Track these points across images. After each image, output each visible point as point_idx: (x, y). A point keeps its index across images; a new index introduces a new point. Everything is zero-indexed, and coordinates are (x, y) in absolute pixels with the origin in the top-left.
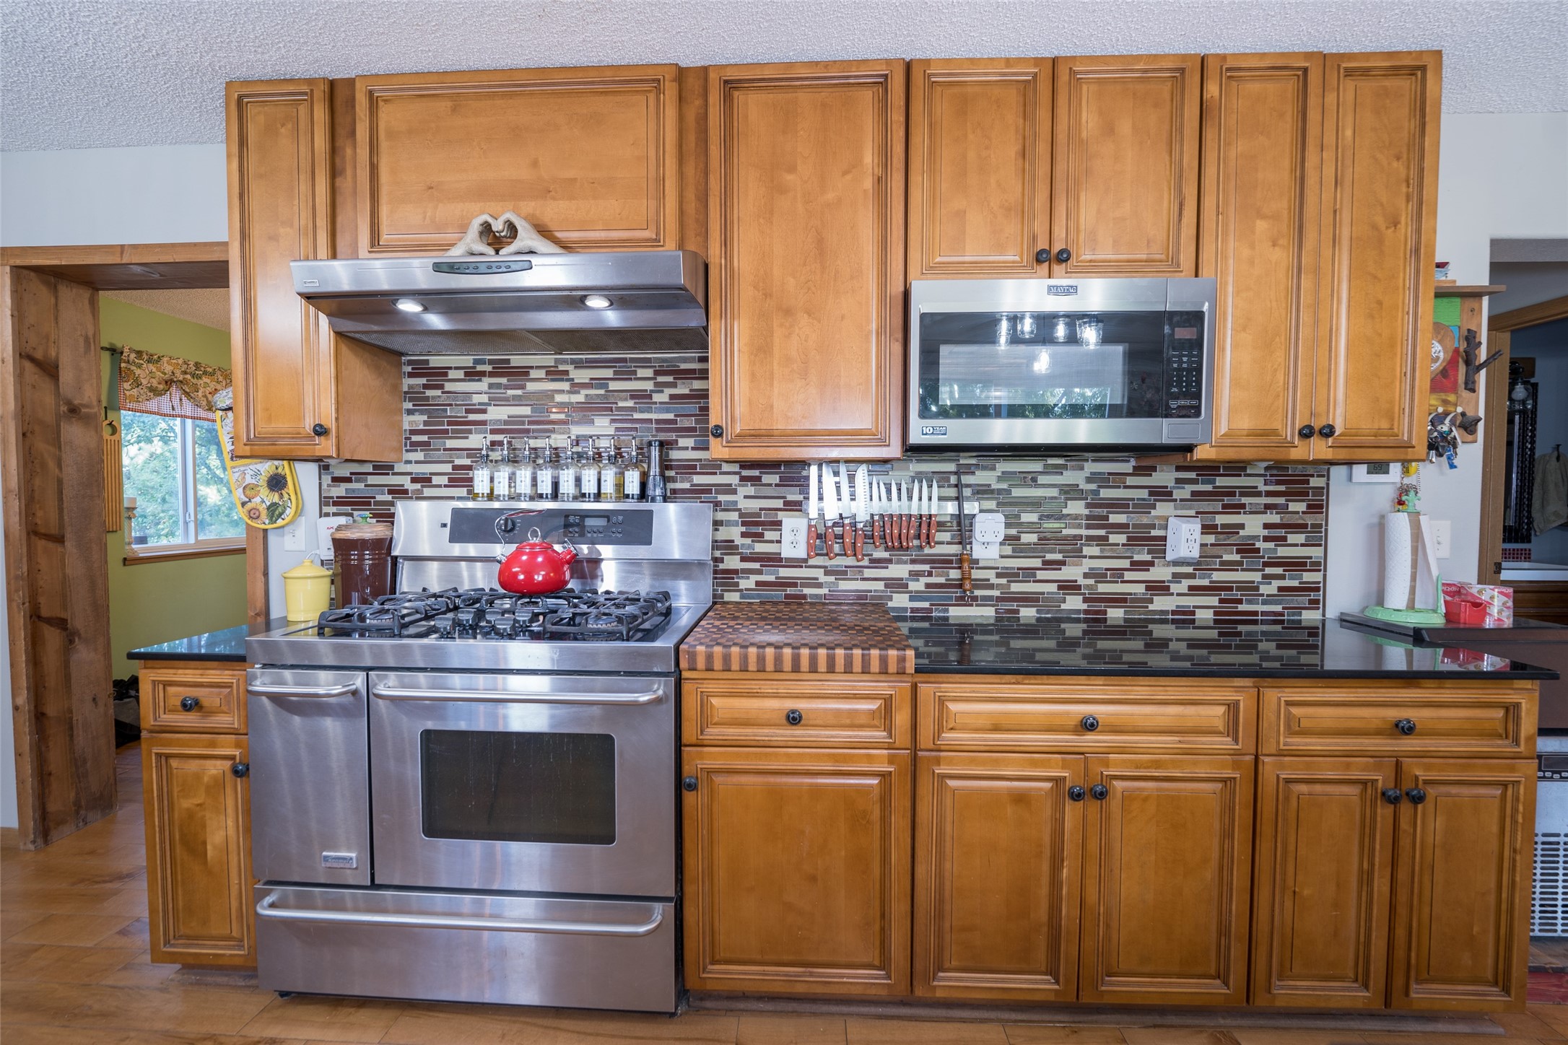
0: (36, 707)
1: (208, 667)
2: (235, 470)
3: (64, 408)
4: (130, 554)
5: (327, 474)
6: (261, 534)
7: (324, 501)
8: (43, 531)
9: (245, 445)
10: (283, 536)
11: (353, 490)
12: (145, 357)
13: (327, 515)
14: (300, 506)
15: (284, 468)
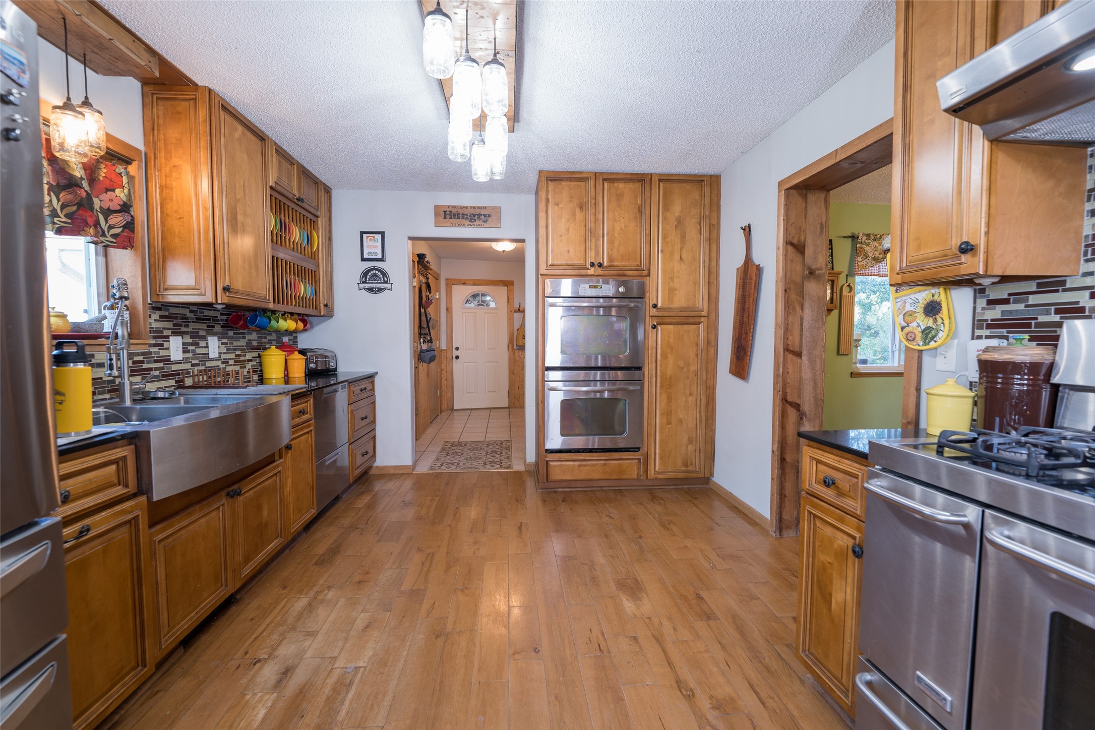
0: (781, 454)
1: (845, 456)
2: (897, 300)
3: (807, 272)
4: (855, 371)
5: (982, 297)
6: (916, 354)
7: (977, 324)
8: (791, 349)
9: (898, 274)
10: (936, 357)
11: (1011, 312)
12: (872, 237)
13: (980, 337)
14: (953, 330)
15: (939, 293)
